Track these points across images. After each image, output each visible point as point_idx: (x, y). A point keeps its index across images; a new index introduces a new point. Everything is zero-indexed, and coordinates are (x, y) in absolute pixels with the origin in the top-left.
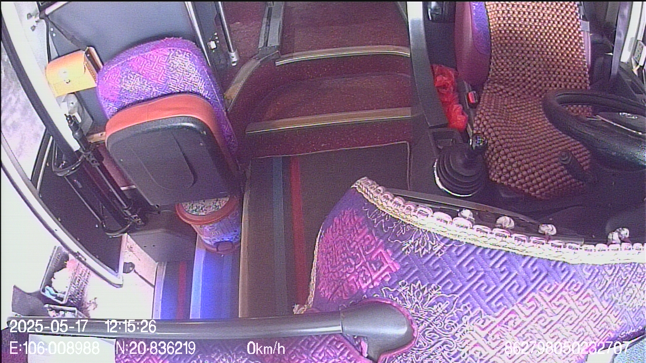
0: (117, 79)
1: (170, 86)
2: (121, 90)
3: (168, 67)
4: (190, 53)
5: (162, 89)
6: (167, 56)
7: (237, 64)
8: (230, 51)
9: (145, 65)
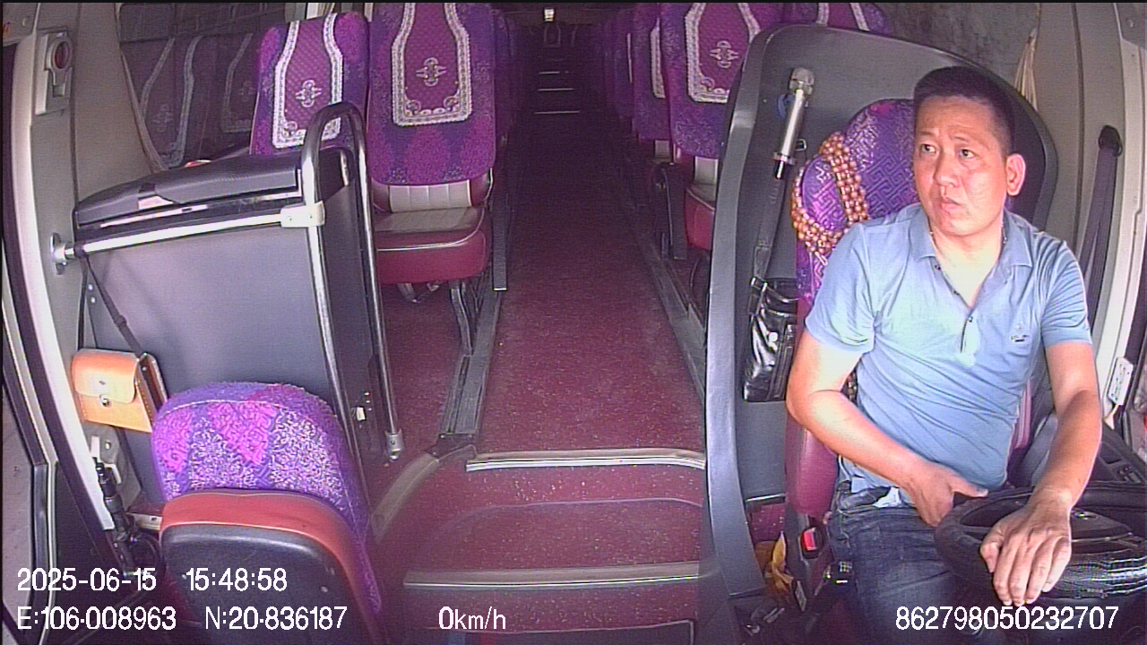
0: (184, 431)
1: (274, 473)
2: (189, 454)
3: (271, 438)
4: (312, 424)
5: (258, 473)
6: (271, 418)
7: (400, 456)
8: (390, 431)
9: (233, 421)
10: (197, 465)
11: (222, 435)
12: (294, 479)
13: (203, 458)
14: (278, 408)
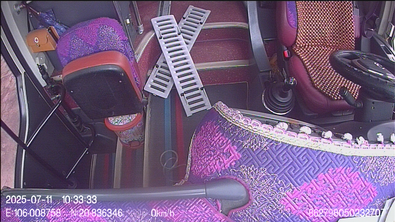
0: (68, 42)
2: (70, 49)
3: (99, 35)
4: (112, 27)
5: (95, 48)
6: (98, 28)
7: (143, 33)
8: (138, 25)
9: (85, 34)
10: (73, 52)
11: (81, 39)
12: (107, 47)
13: (75, 49)
14: (100, 25)
